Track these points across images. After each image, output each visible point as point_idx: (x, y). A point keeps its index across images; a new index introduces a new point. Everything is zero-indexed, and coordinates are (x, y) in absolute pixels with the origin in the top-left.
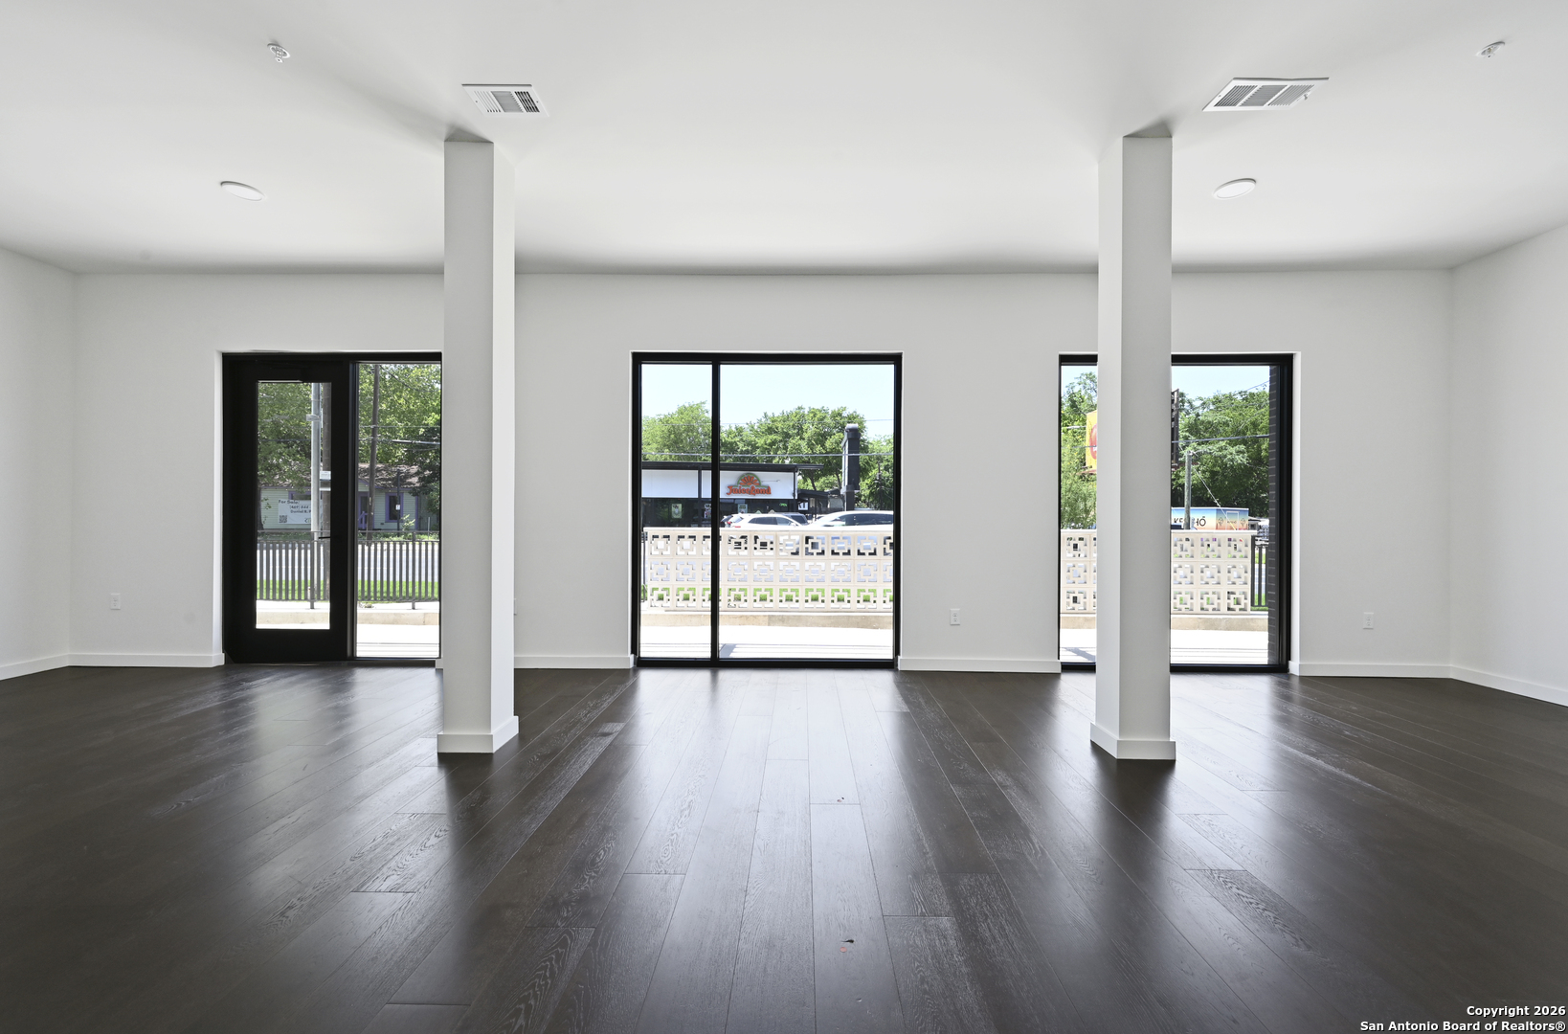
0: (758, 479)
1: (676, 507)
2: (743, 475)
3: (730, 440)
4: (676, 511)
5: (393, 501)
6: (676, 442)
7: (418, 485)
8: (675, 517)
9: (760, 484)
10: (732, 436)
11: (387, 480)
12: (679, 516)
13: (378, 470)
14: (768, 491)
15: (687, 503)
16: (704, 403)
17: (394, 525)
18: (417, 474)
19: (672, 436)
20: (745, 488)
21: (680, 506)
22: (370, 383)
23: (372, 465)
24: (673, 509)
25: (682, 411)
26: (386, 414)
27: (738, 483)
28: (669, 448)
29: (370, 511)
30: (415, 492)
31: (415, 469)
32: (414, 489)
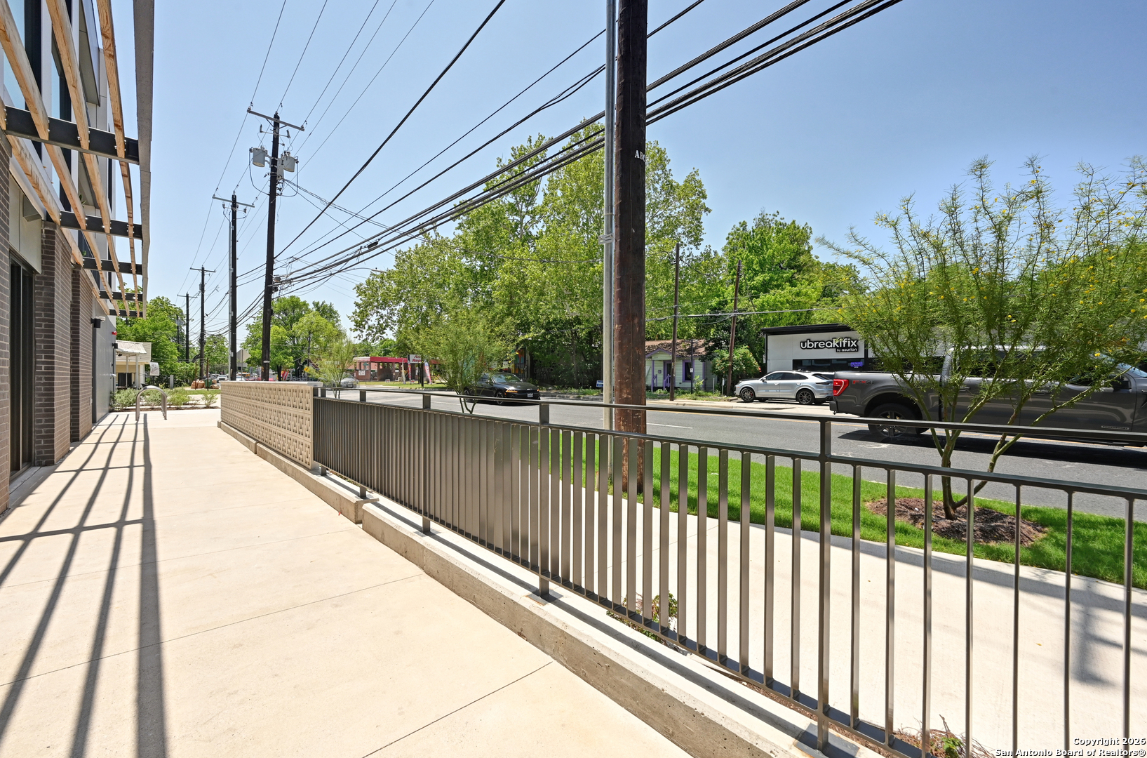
5: (688, 366)
7: (704, 353)
11: (682, 351)
13: (678, 344)
17: (688, 384)
18: (704, 345)
22: (673, 279)
23: (674, 341)
26: (684, 299)
29: (673, 373)
30: (703, 359)
31: (702, 342)
32: (702, 356)
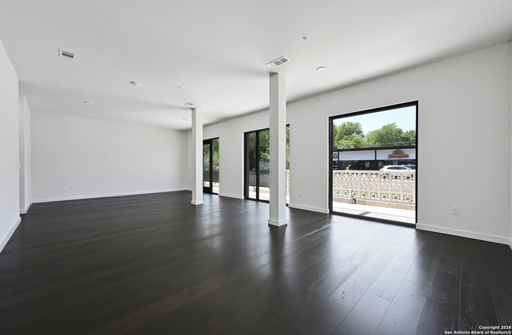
0: (402, 152)
1: (367, 163)
2: (395, 151)
3: (406, 136)
4: (367, 165)
6: (382, 140)
8: (367, 167)
9: (403, 154)
10: (407, 134)
12: (368, 167)
14: (407, 156)
15: (371, 162)
16: (395, 123)
19: (380, 137)
20: (397, 156)
21: (369, 163)
24: (366, 164)
25: (384, 127)
27: (393, 154)
28: (378, 142)
